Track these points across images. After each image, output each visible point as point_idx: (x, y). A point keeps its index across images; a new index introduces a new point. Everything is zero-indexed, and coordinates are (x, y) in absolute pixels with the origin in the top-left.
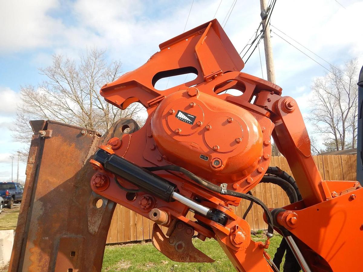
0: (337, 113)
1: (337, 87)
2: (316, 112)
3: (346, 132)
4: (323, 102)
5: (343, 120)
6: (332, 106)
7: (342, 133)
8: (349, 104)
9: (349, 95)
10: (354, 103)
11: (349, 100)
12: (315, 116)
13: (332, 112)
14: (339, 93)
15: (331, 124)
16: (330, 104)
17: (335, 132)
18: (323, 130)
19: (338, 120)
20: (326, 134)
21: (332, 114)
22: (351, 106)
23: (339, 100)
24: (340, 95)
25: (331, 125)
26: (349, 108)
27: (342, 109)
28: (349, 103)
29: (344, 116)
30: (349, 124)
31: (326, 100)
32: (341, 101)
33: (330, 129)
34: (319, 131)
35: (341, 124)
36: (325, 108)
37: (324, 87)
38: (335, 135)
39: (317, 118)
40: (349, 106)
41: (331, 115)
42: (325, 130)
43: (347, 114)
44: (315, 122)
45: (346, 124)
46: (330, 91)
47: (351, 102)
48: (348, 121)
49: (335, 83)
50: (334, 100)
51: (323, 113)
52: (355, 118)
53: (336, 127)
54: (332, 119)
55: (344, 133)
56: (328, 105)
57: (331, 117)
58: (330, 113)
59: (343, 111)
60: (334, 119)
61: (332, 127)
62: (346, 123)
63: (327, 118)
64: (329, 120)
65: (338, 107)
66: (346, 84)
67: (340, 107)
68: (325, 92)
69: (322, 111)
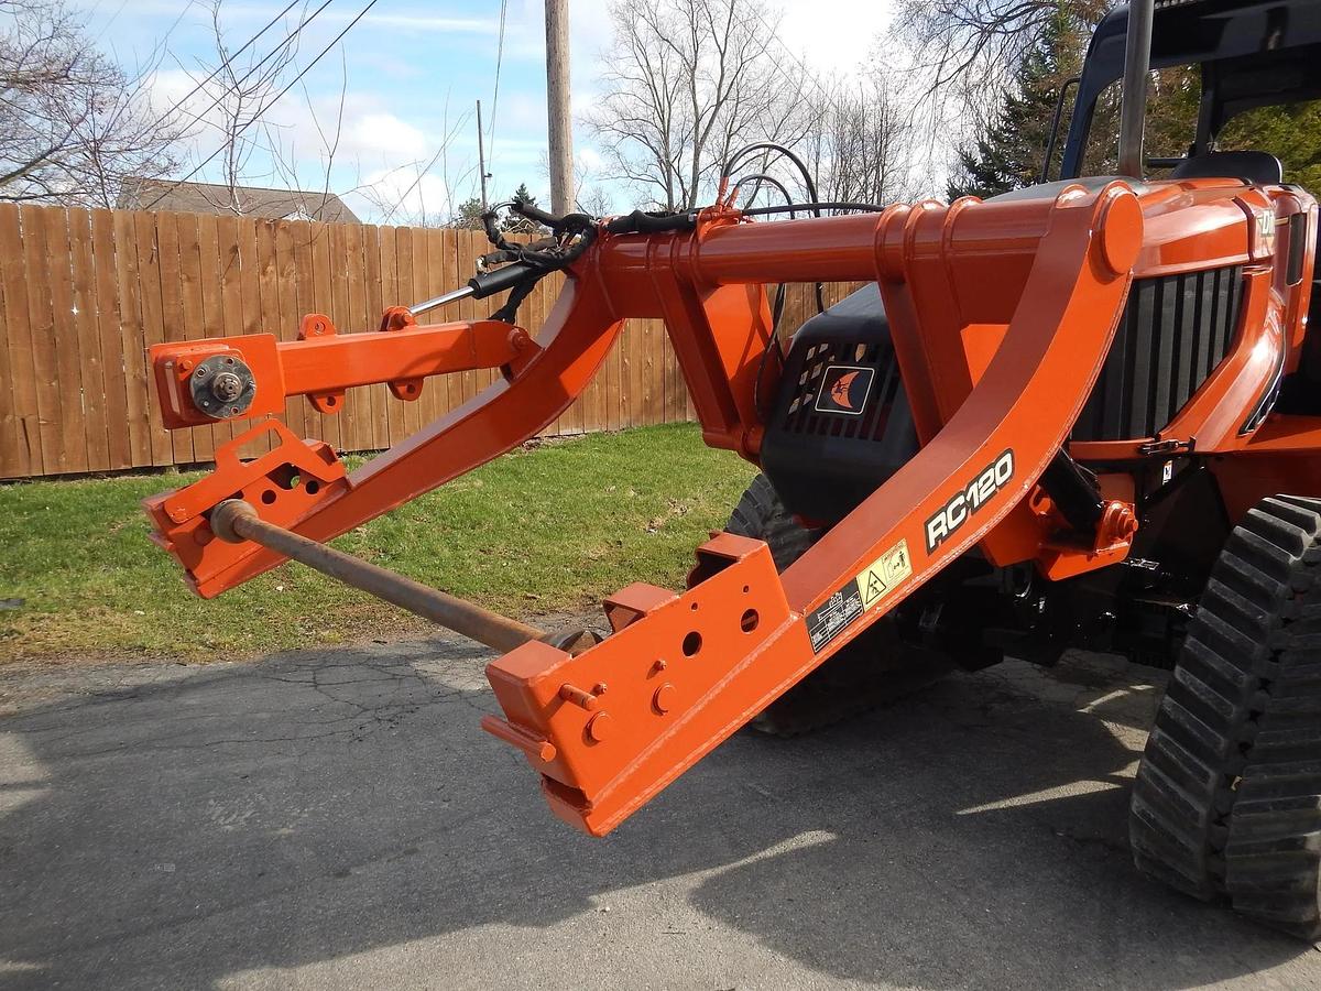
0: (680, 115)
1: (693, 24)
2: (619, 102)
3: (701, 185)
4: (646, 69)
5: (696, 141)
6: (670, 87)
7: (687, 187)
8: (719, 89)
9: (723, 55)
10: (735, 86)
11: (722, 76)
12: (615, 117)
13: (667, 111)
14: (696, 45)
15: (661, 153)
16: (665, 79)
17: (669, 184)
18: (636, 170)
19: (682, 143)
20: (642, 186)
21: (666, 117)
22: (725, 98)
23: (693, 70)
24: (696, 52)
25: (659, 157)
26: (719, 104)
27: (698, 103)
28: (720, 85)
29: (702, 130)
30: (711, 160)
31: (655, 64)
32: (697, 73)
33: (656, 171)
34: (624, 173)
35: (689, 153)
36: (647, 93)
37: (653, 16)
38: (669, 191)
39: (620, 126)
40: (719, 97)
41: (663, 122)
42: (642, 171)
43: (711, 121)
44: (614, 140)
45: (705, 159)
46: (668, 34)
47: (727, 81)
48: (710, 147)
49: (687, 6)
50: (677, 67)
51: (642, 112)
52: (731, 141)
53: (675, 165)
54: (665, 133)
55: (695, 187)
56: (659, 83)
57: (664, 127)
58: (663, 112)
59: (700, 111)
60: (672, 138)
61: (661, 162)
62: (703, 155)
63: (651, 129)
64: (655, 138)
65: (687, 92)
66: (719, 16)
67: (694, 98)
68: (652, 33)
69: (638, 101)
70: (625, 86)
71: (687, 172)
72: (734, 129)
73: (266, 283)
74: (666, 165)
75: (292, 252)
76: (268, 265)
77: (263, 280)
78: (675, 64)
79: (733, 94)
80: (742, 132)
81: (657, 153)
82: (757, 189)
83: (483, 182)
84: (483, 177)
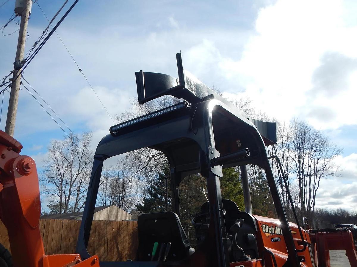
0: (66, 177)
1: (72, 153)
2: (48, 173)
3: (71, 196)
4: (57, 164)
5: (70, 184)
6: (64, 169)
7: (67, 197)
8: (79, 171)
9: (80, 162)
10: (83, 170)
11: (80, 167)
12: (46, 177)
14: (73, 159)
15: (60, 187)
16: (63, 167)
17: (61, 196)
18: (51, 191)
19: (66, 184)
20: (53, 197)
21: (62, 177)
22: (80, 173)
23: (71, 165)
24: (72, 161)
26: (78, 174)
27: (72, 174)
28: (79, 169)
29: (73, 181)
30: (75, 189)
31: (60, 163)
32: (72, 166)
33: (58, 192)
34: (47, 193)
35: (68, 188)
36: (57, 171)
37: (61, 151)
38: (61, 198)
39: (47, 179)
40: (78, 172)
41: (61, 178)
42: (53, 192)
43: (76, 179)
44: (45, 183)
46: (65, 156)
47: (81, 168)
48: (75, 185)
49: (71, 149)
50: (66, 164)
51: (55, 175)
52: (81, 184)
53: (64, 191)
54: (62, 182)
55: (69, 197)
56: (61, 168)
57: (61, 180)
58: (61, 176)
59: (73, 176)
60: (64, 183)
61: (59, 190)
62: (72, 188)
63: (57, 180)
64: (58, 183)
65: (69, 171)
66: (80, 152)
67: (71, 172)
68: (60, 155)
69: (54, 173)
70: (50, 168)
71: (67, 193)
72: (83, 181)
74: (61, 191)
79: (83, 172)
80: (85, 182)
81: (58, 187)
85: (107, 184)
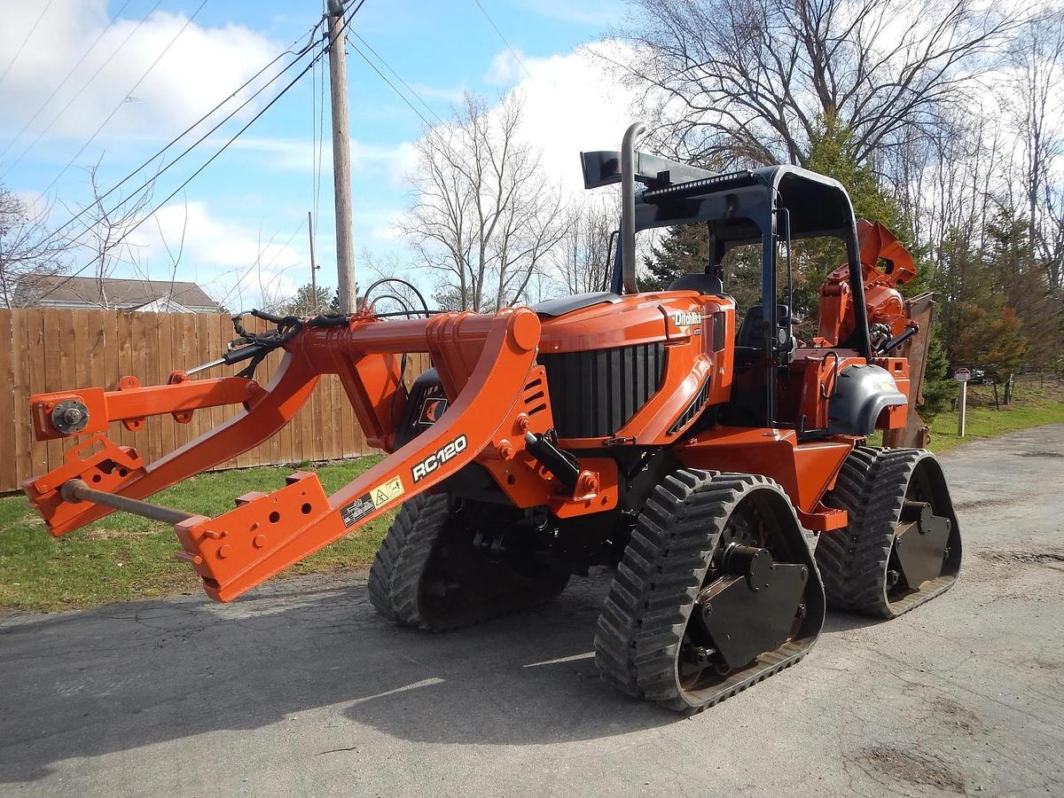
0: (469, 225)
1: (476, 155)
2: (422, 212)
3: (486, 272)
4: (442, 188)
5: (481, 240)
6: (461, 200)
7: (476, 273)
8: (498, 203)
9: (500, 178)
10: (510, 200)
11: (500, 193)
12: (418, 222)
13: (459, 218)
14: (480, 170)
15: (456, 248)
16: (457, 195)
17: (462, 271)
18: (435, 260)
19: (471, 241)
20: (441, 273)
21: (458, 222)
22: (503, 209)
23: (478, 188)
24: (480, 175)
25: (454, 251)
26: (498, 213)
27: (482, 212)
28: (499, 199)
29: (486, 231)
30: (493, 253)
31: (449, 183)
32: (481, 191)
33: (452, 261)
34: (426, 264)
35: (476, 249)
36: (442, 205)
37: (447, 150)
38: (462, 276)
39: (423, 229)
40: (498, 208)
41: (456, 225)
42: (440, 262)
43: (493, 226)
44: (419, 239)
45: (489, 253)
46: (459, 163)
47: (504, 197)
48: (493, 244)
49: (471, 143)
50: (466, 186)
51: (440, 219)
52: (509, 239)
53: (466, 258)
54: (459, 235)
55: (481, 274)
56: (452, 196)
57: (457, 229)
58: (456, 219)
59: (484, 218)
60: (463, 237)
61: (455, 255)
62: (487, 250)
63: (447, 230)
64: (450, 237)
65: (473, 205)
66: (497, 149)
67: (479, 208)
68: (446, 162)
69: (436, 211)
70: (426, 200)
71: (475, 263)
72: (511, 231)
73: (124, 356)
74: (460, 259)
75: (144, 333)
76: (125, 343)
77: (121, 354)
78: (464, 185)
79: (509, 205)
80: (517, 232)
81: (452, 248)
82: (530, 275)
83: (313, 273)
84: (313, 269)
85: (576, 238)
